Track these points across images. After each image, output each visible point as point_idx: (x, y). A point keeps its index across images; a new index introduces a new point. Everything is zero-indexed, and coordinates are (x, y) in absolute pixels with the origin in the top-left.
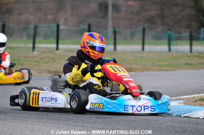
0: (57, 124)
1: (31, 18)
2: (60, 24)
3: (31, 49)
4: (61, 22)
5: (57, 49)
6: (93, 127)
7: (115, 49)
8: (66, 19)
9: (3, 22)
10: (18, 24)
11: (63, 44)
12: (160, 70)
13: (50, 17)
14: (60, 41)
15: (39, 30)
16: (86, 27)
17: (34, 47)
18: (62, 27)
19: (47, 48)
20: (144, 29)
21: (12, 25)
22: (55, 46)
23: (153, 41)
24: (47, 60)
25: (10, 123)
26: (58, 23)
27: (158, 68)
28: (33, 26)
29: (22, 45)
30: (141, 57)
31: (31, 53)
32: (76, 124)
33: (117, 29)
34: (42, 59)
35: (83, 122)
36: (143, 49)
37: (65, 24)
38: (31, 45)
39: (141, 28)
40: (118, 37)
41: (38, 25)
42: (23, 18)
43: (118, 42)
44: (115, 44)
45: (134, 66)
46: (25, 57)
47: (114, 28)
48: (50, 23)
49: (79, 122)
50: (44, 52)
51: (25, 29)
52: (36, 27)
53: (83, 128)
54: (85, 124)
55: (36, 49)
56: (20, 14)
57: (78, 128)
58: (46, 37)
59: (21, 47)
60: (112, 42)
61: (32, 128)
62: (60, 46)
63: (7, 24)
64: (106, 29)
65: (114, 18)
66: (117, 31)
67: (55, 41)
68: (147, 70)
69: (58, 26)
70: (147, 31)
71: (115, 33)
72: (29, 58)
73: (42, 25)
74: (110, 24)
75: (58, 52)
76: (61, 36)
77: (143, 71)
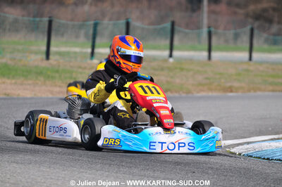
2: (130, 20)
3: (89, 56)
4: (133, 17)
7: (209, 57)
9: (50, 17)
10: (72, 20)
12: (273, 91)
16: (168, 25)
17: (92, 54)
20: (252, 31)
21: (64, 22)
23: (266, 46)
26: (127, 19)
27: (271, 88)
28: (92, 22)
29: (77, 50)
30: (247, 70)
31: (89, 61)
33: (212, 29)
36: (250, 59)
38: (89, 50)
39: (248, 28)
40: (214, 40)
41: (99, 21)
44: (210, 50)
45: (236, 84)
46: (80, 67)
47: (209, 27)
51: (81, 27)
52: (96, 25)
55: (95, 55)
59: (75, 53)
63: (55, 20)
65: (210, 12)
66: (213, 33)
68: (255, 90)
69: (128, 24)
70: (256, 32)
71: (210, 34)
72: (85, 68)
73: (106, 22)
74: (205, 21)
77: (249, 91)
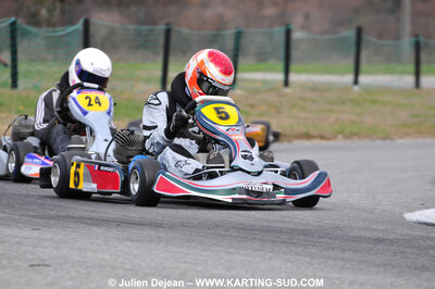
0: (285, 253)
1: (229, 13)
2: (291, 26)
4: (297, 22)
5: (286, 83)
6: (366, 261)
7: (417, 84)
8: (307, 17)
9: (168, 24)
10: (199, 29)
11: (299, 72)
13: (270, 11)
14: (293, 67)
15: (245, 41)
16: (351, 34)
18: (297, 35)
19: (264, 82)
21: (186, 31)
22: (280, 77)
24: (264, 108)
25: (180, 250)
26: (288, 25)
28: (233, 31)
32: (326, 253)
33: (421, 39)
34: (253, 106)
35: (344, 250)
37: (304, 28)
40: (424, 56)
41: (243, 29)
42: (210, 13)
43: (423, 67)
44: (417, 74)
47: (416, 36)
48: (271, 26)
49: (333, 249)
50: (256, 92)
52: (239, 35)
53: (341, 263)
54: (348, 255)
55: (238, 83)
56: (205, 5)
57: (331, 262)
58: (262, 57)
60: (412, 67)
61: (229, 261)
62: (293, 77)
63: (174, 28)
64: (398, 37)
65: (414, 14)
66: (422, 44)
67: (281, 65)
69: (288, 33)
71: (418, 47)
73: (251, 30)
74: (407, 28)
75: (288, 90)
76: (295, 54)
